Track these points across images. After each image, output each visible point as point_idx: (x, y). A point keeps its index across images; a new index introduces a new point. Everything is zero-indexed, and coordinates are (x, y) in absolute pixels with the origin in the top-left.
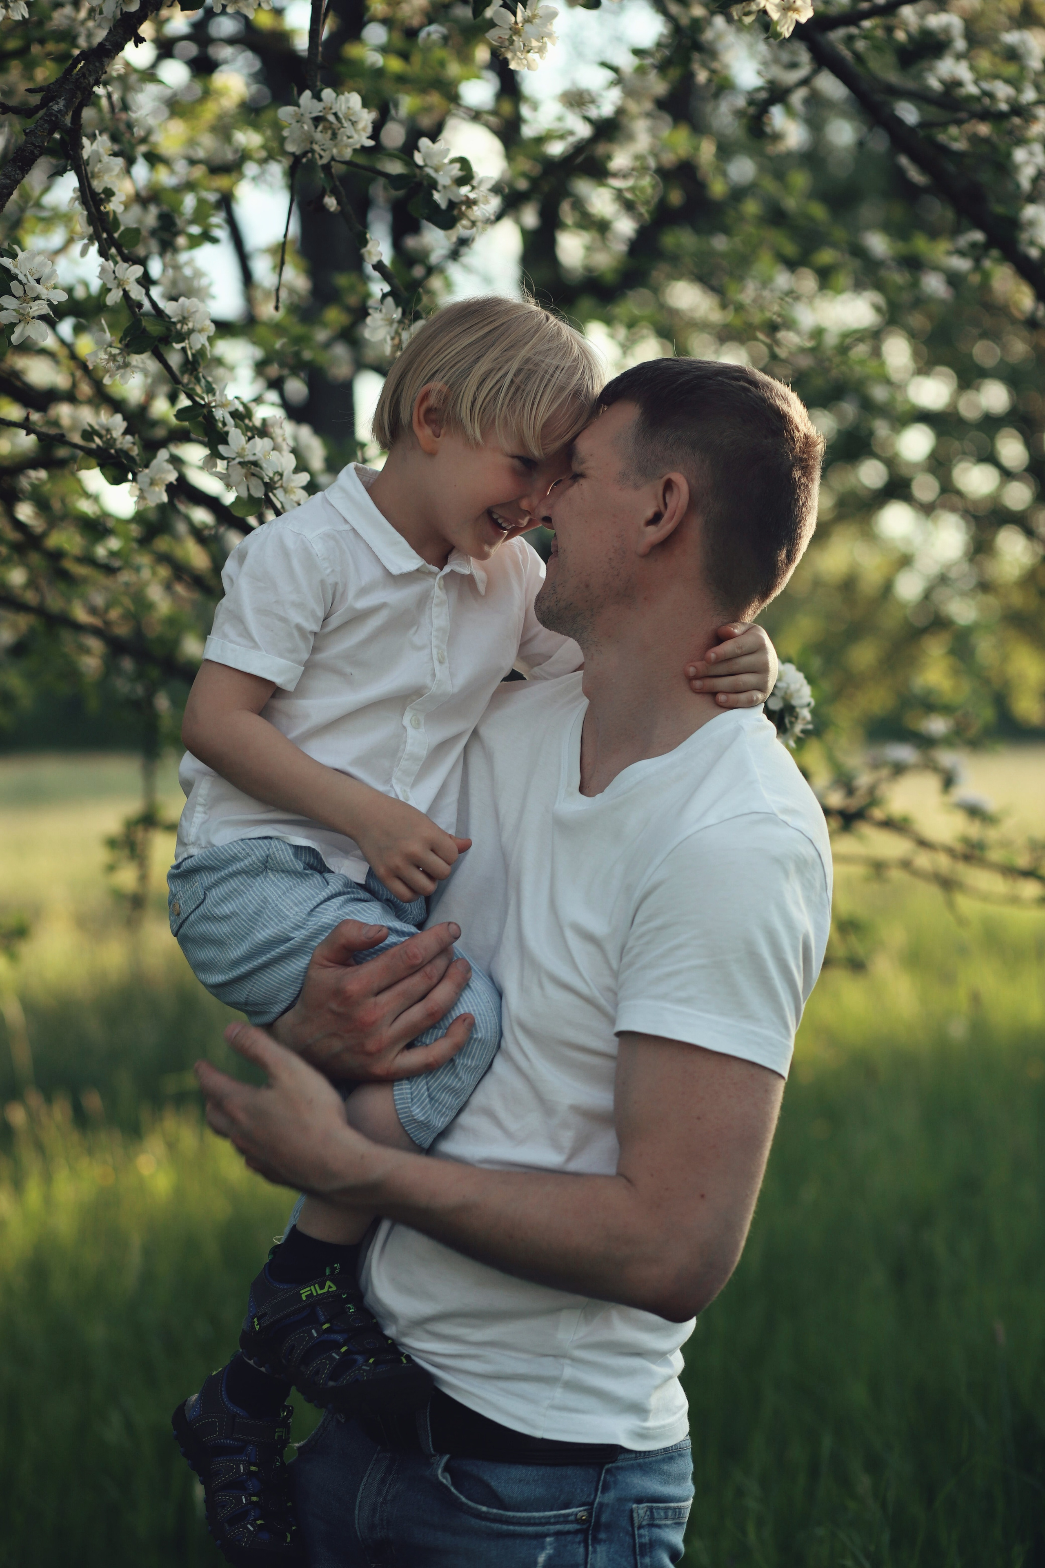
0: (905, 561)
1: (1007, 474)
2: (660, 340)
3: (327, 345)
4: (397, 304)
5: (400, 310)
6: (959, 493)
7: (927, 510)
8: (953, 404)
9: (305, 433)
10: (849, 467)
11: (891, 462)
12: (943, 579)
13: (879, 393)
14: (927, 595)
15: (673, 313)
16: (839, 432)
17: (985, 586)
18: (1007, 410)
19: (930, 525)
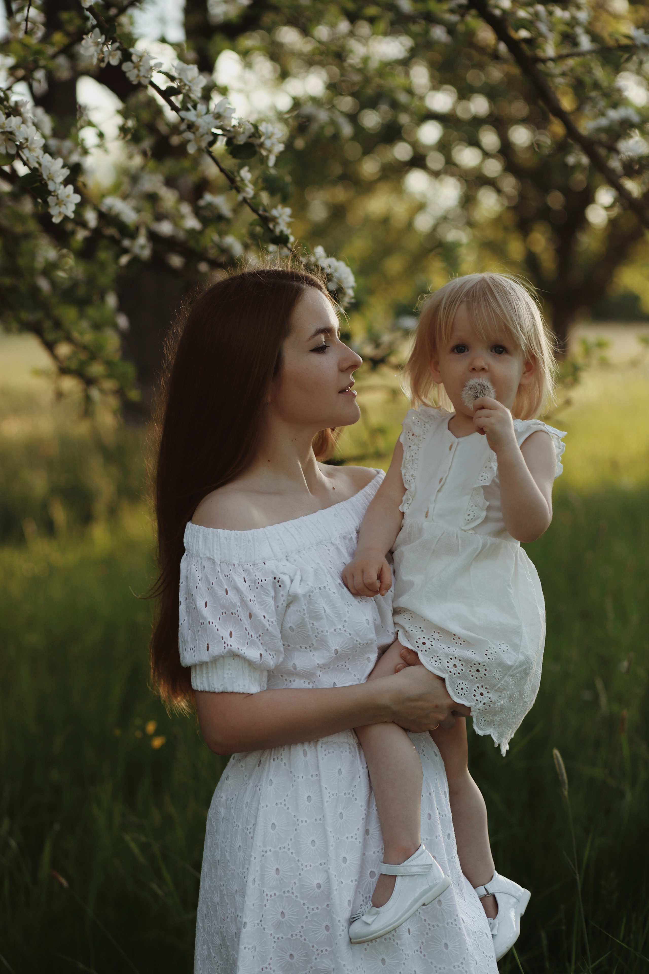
0: (421, 207)
1: (486, 154)
2: (272, 63)
3: (54, 57)
4: (102, 33)
5: (104, 37)
6: (455, 165)
7: (436, 174)
8: (454, 110)
9: (40, 111)
10: (388, 146)
11: (415, 144)
12: (444, 219)
13: (403, 98)
14: (435, 228)
15: (280, 45)
16: (383, 124)
17: (470, 224)
18: (488, 114)
19: (437, 183)
